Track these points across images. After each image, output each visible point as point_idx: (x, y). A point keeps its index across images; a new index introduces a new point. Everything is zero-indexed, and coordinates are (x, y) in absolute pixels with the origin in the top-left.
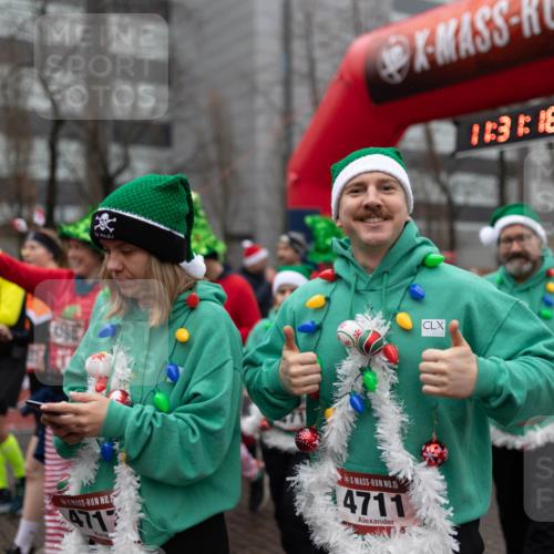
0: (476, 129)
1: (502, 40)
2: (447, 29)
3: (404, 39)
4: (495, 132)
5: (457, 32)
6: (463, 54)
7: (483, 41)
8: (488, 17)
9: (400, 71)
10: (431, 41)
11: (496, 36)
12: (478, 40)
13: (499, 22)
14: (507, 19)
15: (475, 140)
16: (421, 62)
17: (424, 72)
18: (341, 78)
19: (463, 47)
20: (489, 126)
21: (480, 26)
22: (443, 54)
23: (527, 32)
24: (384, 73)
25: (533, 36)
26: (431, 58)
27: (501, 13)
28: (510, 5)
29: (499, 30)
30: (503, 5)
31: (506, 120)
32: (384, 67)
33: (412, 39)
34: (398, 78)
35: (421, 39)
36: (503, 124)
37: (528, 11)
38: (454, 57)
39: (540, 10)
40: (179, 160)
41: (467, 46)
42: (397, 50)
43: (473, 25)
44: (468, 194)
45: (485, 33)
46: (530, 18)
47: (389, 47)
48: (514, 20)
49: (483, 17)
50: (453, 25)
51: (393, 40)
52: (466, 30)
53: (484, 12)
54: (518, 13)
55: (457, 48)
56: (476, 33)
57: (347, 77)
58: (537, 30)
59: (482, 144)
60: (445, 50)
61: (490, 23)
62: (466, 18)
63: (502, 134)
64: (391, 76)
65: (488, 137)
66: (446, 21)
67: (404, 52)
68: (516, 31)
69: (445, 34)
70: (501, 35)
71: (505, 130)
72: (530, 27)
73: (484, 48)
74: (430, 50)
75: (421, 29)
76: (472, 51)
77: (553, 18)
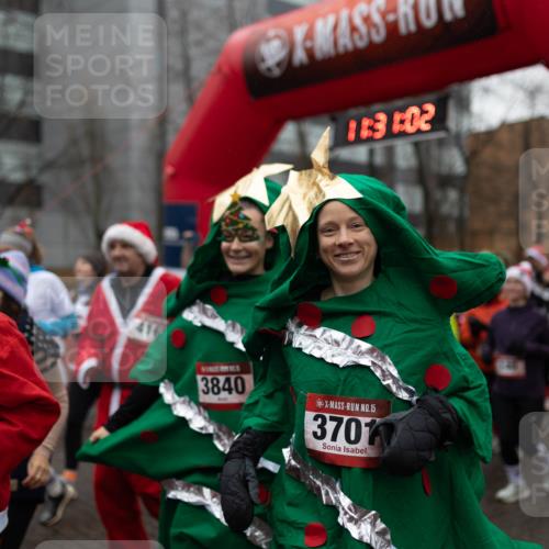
0: (353, 125)
1: (379, 37)
2: (325, 24)
3: (282, 32)
4: (371, 128)
5: (335, 27)
6: (341, 50)
7: (361, 37)
8: (365, 14)
9: (278, 65)
10: (309, 35)
11: (373, 32)
12: (356, 36)
13: (377, 18)
14: (383, 15)
15: (352, 136)
16: (300, 56)
17: (302, 67)
18: (219, 70)
19: (341, 42)
20: (366, 122)
21: (358, 21)
23: (403, 29)
24: (263, 67)
25: (410, 35)
26: (310, 52)
27: (378, 10)
28: (387, 2)
29: (375, 26)
31: (382, 117)
32: (263, 60)
33: (291, 34)
34: (277, 72)
35: (299, 33)
36: (379, 121)
37: (404, 8)
38: (332, 52)
39: (416, 8)
41: (345, 42)
42: (276, 44)
43: (351, 20)
45: (363, 29)
46: (406, 16)
47: (268, 40)
48: (391, 17)
49: (361, 14)
50: (331, 20)
51: (271, 33)
52: (344, 26)
53: (362, 8)
54: (394, 10)
55: (336, 43)
56: (354, 29)
57: (225, 69)
58: (413, 27)
59: (359, 140)
60: (323, 44)
61: (367, 19)
62: (344, 14)
63: (378, 130)
64: (269, 69)
65: (365, 133)
66: (324, 16)
67: (283, 45)
68: (392, 28)
69: (323, 28)
70: (378, 32)
71: (381, 126)
72: (406, 26)
73: (361, 44)
74: (309, 44)
75: (300, 23)
76: (350, 46)
77: (428, 16)
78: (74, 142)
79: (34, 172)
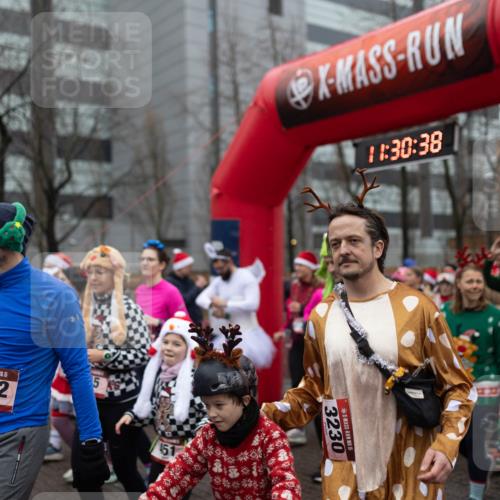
0: (372, 149)
1: (391, 75)
2: (345, 64)
3: (309, 72)
4: (388, 152)
5: (353, 66)
6: (359, 86)
7: (375, 75)
8: (378, 54)
9: (306, 99)
10: (332, 74)
11: (386, 69)
12: (371, 74)
13: (389, 58)
14: (395, 57)
15: (371, 160)
16: (324, 92)
17: (326, 100)
18: (256, 104)
19: (359, 79)
20: (383, 146)
21: (373, 61)
22: (341, 84)
23: (412, 68)
24: (293, 101)
25: (417, 71)
26: (332, 88)
27: (390, 50)
28: (397, 44)
29: (388, 65)
30: (392, 43)
31: (397, 142)
32: (293, 96)
33: (316, 72)
34: (304, 106)
35: (323, 72)
36: (395, 146)
37: (412, 49)
38: (351, 88)
39: (422, 48)
40: (117, 175)
41: (362, 79)
42: (303, 81)
43: (366, 60)
44: (375, 202)
45: (377, 68)
46: (414, 55)
48: (401, 57)
49: (375, 53)
50: (350, 60)
51: (299, 72)
52: (361, 64)
53: (376, 49)
54: (404, 51)
55: (354, 80)
56: (369, 68)
57: (261, 103)
58: (420, 66)
59: (377, 162)
60: (343, 82)
61: (380, 59)
62: (361, 55)
63: (394, 154)
64: (298, 103)
65: (382, 157)
66: (344, 57)
67: (309, 84)
68: (402, 66)
69: (343, 68)
70: (390, 70)
71: (396, 151)
72: (414, 64)
73: (376, 81)
74: (331, 81)
75: (323, 64)
76: (366, 83)
77: (433, 56)
78: (139, 162)
79: (104, 190)
